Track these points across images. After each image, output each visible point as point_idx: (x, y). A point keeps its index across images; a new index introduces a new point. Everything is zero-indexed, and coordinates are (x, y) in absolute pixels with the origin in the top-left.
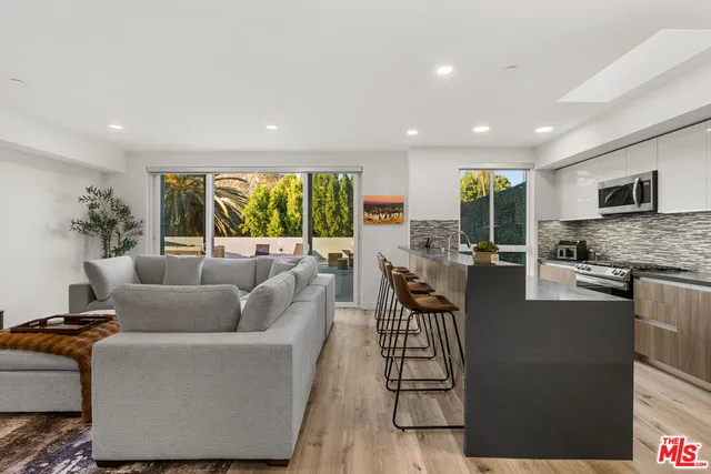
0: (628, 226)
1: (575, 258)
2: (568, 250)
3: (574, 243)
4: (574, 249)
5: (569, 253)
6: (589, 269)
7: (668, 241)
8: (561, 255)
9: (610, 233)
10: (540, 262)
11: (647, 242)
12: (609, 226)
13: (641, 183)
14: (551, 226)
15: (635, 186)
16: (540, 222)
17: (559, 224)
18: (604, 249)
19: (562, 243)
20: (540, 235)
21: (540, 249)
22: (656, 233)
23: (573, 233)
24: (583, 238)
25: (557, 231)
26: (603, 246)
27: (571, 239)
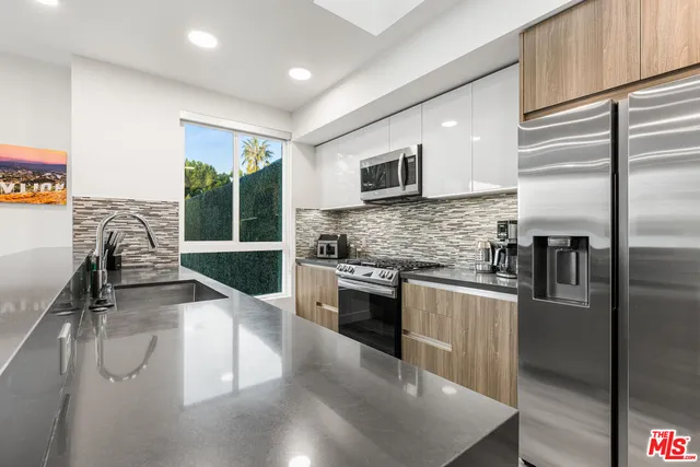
0: (387, 216)
1: (336, 256)
2: (329, 246)
3: (334, 237)
4: (334, 244)
5: (330, 250)
6: (352, 271)
7: (425, 233)
8: (322, 252)
9: (370, 225)
10: (298, 262)
11: (406, 234)
12: (369, 217)
13: (405, 159)
14: (311, 216)
15: (400, 164)
16: (298, 210)
17: (320, 215)
18: (364, 244)
19: (322, 237)
20: (298, 227)
21: (298, 247)
22: (414, 223)
23: (334, 226)
24: (344, 231)
25: (318, 224)
26: (363, 240)
27: (331, 232)
